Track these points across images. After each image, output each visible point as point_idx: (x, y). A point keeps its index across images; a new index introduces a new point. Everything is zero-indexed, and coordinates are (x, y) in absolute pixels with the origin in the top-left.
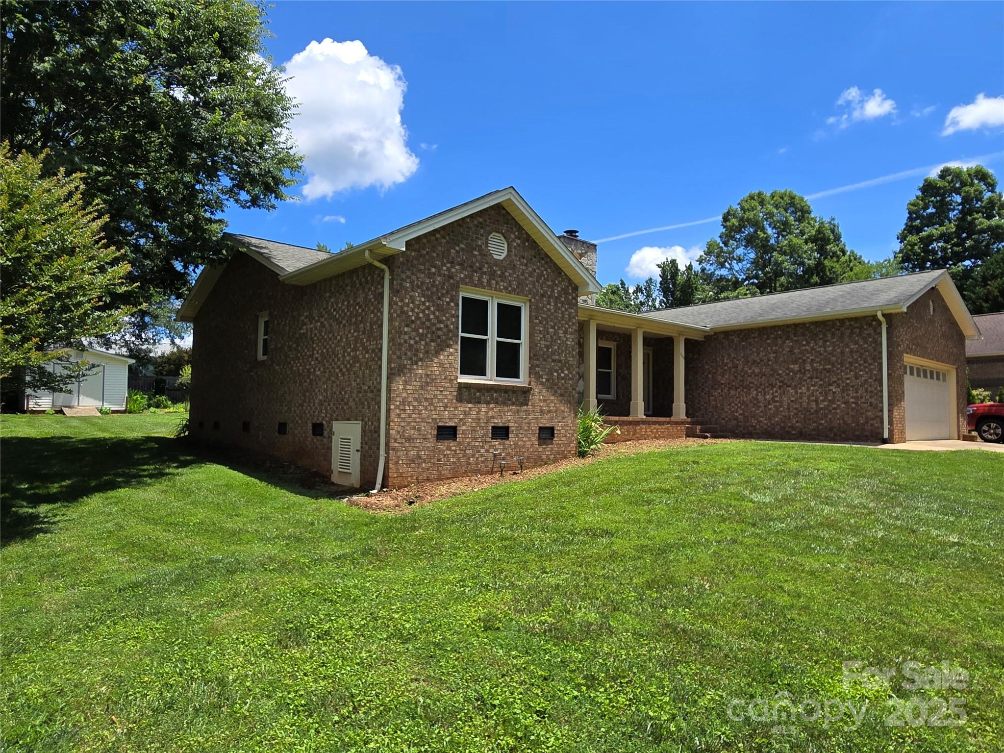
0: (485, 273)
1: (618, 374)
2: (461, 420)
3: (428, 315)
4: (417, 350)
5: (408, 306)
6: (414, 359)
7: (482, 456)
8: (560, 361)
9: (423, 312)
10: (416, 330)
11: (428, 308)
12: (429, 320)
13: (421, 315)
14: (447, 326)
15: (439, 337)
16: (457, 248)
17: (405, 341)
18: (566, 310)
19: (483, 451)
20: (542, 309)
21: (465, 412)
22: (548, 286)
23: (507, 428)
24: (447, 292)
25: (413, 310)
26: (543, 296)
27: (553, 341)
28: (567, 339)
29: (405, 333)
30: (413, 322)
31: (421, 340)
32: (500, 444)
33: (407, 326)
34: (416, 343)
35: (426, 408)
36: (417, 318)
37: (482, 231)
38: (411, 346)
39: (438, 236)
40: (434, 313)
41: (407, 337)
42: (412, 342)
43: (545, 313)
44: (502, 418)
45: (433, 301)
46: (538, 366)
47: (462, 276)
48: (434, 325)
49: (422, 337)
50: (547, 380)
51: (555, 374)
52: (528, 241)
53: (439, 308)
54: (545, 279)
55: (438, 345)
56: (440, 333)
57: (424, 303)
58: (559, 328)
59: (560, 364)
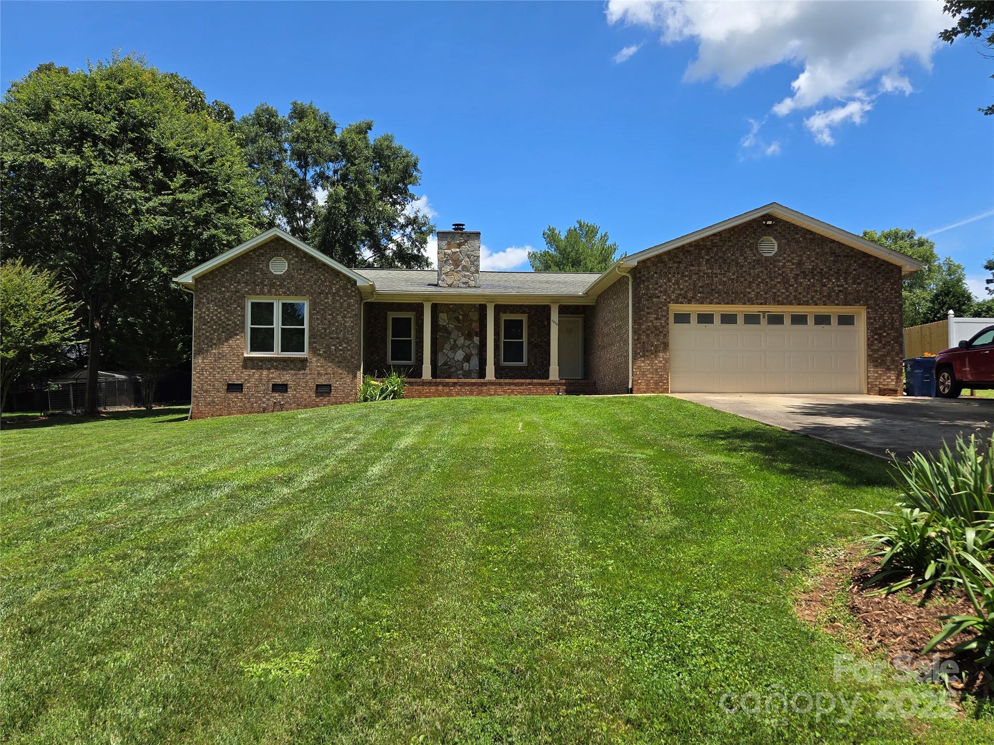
0: (266, 285)
1: (529, 343)
2: (246, 380)
3: (220, 317)
4: (212, 339)
5: (205, 313)
6: (210, 344)
7: (264, 403)
8: (338, 338)
9: (216, 315)
10: (211, 327)
11: (220, 313)
12: (221, 320)
13: (214, 318)
14: (235, 322)
15: (228, 330)
16: (242, 273)
17: (203, 334)
18: (345, 301)
19: (264, 400)
20: (319, 303)
21: (249, 375)
22: (326, 286)
23: (286, 385)
24: (235, 301)
25: (208, 315)
26: (320, 293)
27: (330, 324)
28: (345, 322)
29: (203, 329)
30: (208, 322)
31: (215, 332)
32: (279, 396)
33: (205, 325)
34: (211, 334)
35: (219, 373)
36: (212, 319)
37: (263, 258)
38: (207, 337)
39: (227, 268)
40: (224, 315)
41: (204, 332)
42: (208, 334)
43: (322, 306)
44: (281, 379)
45: (224, 308)
46: (315, 343)
47: (247, 289)
48: (225, 322)
49: (215, 331)
50: (325, 352)
51: (333, 347)
52: (305, 257)
53: (228, 312)
54: (322, 281)
55: (228, 335)
56: (229, 327)
57: (216, 310)
58: (337, 315)
59: (338, 340)
